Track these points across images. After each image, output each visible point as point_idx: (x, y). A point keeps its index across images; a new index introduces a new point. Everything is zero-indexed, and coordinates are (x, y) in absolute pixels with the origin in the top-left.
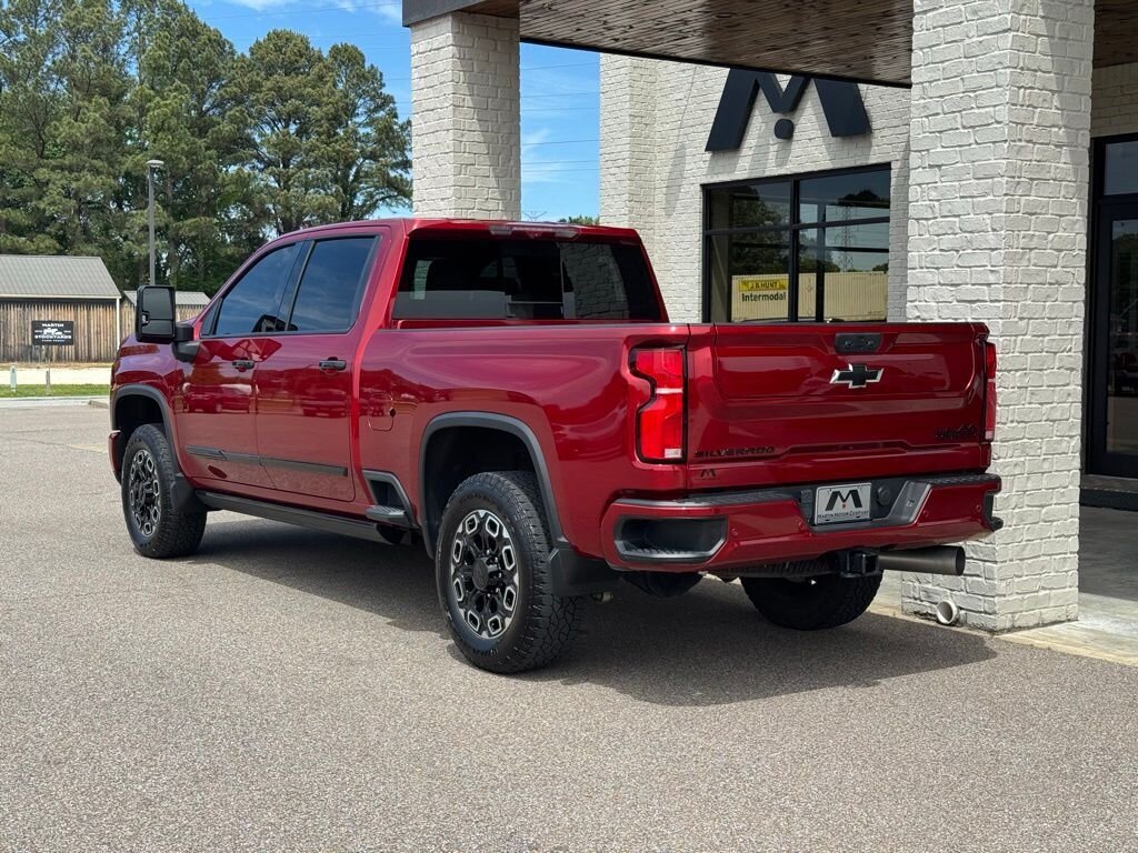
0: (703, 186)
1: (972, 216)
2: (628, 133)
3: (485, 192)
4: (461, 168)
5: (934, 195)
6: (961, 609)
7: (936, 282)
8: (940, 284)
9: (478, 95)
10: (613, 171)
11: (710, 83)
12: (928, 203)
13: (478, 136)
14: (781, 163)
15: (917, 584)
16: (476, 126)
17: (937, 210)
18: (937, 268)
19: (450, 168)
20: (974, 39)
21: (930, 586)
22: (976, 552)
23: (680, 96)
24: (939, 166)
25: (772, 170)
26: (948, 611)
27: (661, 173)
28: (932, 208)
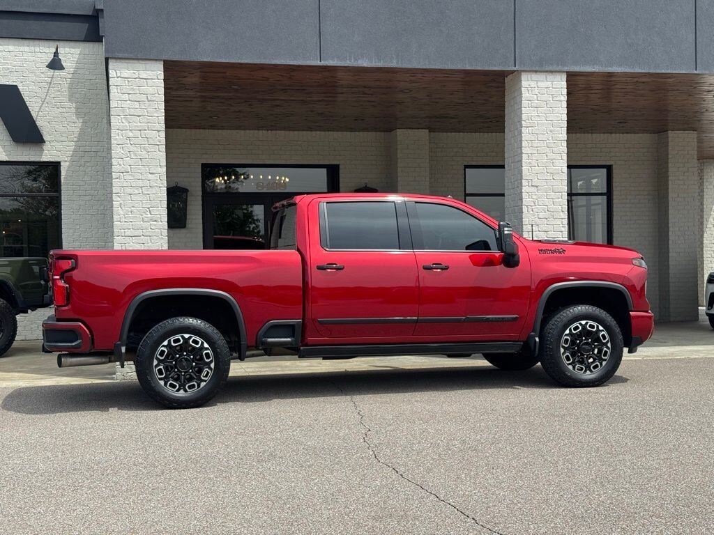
1: (553, 206)
12: (532, 200)
24: (537, 186)
28: (534, 202)
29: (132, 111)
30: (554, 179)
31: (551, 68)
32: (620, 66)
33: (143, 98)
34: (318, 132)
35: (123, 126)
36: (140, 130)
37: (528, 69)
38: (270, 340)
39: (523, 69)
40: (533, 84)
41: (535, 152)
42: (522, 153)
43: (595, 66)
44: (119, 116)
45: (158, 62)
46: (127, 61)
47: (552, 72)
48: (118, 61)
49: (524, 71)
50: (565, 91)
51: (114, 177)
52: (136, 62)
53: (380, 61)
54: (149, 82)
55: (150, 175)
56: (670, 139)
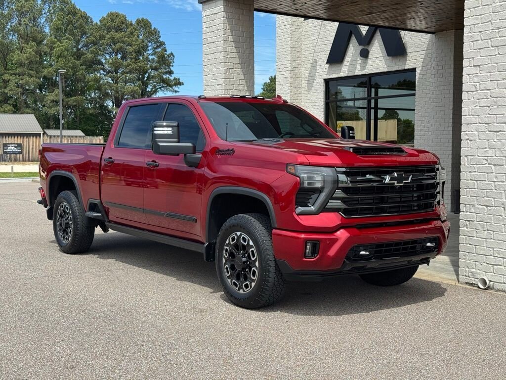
0: (325, 80)
1: (497, 90)
2: (290, 55)
3: (238, 81)
4: (227, 70)
5: (476, 79)
6: (491, 281)
7: (478, 122)
8: (479, 123)
9: (235, 36)
10: (282, 73)
11: (328, 32)
12: (473, 83)
13: (235, 55)
14: (363, 69)
15: (467, 269)
16: (234, 50)
17: (478, 87)
18: (478, 115)
19: (222, 70)
20: (498, 4)
21: (474, 270)
22: (499, 254)
23: (314, 38)
24: (479, 66)
25: (359, 72)
26: (484, 282)
27: (304, 74)
28: (475, 86)
30: (499, 54)
33: (215, 28)
35: (207, 52)
36: (214, 53)
41: (479, 21)
44: (206, 44)
46: (209, 3)
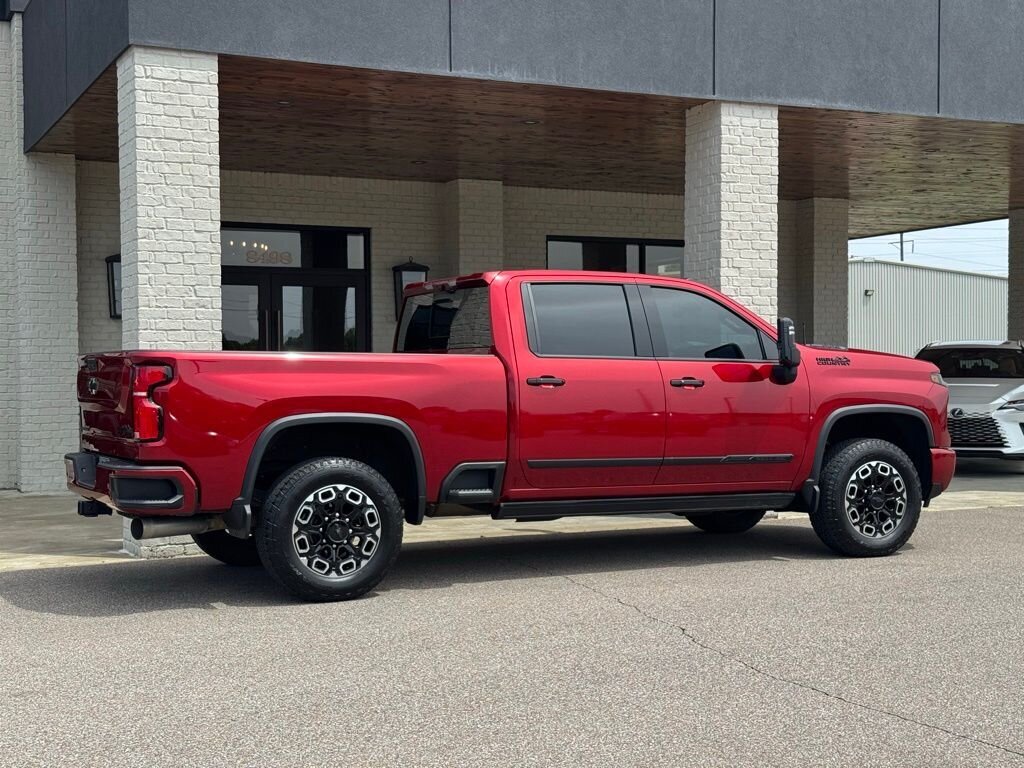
24: (739, 269)
29: (169, 132)
30: (761, 258)
31: (759, 99)
32: (847, 101)
33: (187, 111)
34: (341, 179)
35: (154, 155)
36: (181, 163)
37: (731, 99)
38: (461, 492)
39: (724, 98)
40: (736, 120)
41: (738, 218)
42: (720, 220)
43: (816, 100)
44: (148, 138)
45: (210, 57)
46: (162, 52)
47: (760, 105)
48: (149, 51)
49: (725, 101)
50: (776, 133)
51: (140, 235)
52: (175, 54)
53: (533, 75)
54: (197, 87)
55: (196, 235)
56: (816, 210)
